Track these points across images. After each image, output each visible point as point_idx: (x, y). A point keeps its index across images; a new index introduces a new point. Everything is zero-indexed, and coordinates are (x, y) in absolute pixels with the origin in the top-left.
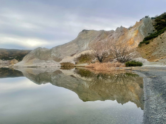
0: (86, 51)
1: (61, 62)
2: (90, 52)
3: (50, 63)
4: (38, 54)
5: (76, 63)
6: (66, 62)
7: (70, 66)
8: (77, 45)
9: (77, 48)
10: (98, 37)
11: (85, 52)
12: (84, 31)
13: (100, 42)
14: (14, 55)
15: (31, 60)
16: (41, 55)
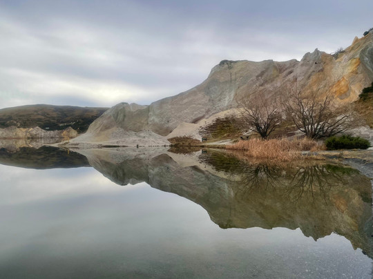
0: (229, 111)
1: (171, 136)
2: (238, 112)
3: (146, 139)
4: (121, 117)
5: (205, 139)
6: (182, 135)
7: (190, 146)
8: (207, 98)
9: (206, 104)
10: (257, 77)
11: (225, 112)
12: (223, 63)
13: (261, 88)
14: (68, 118)
15: (106, 132)
16: (126, 119)
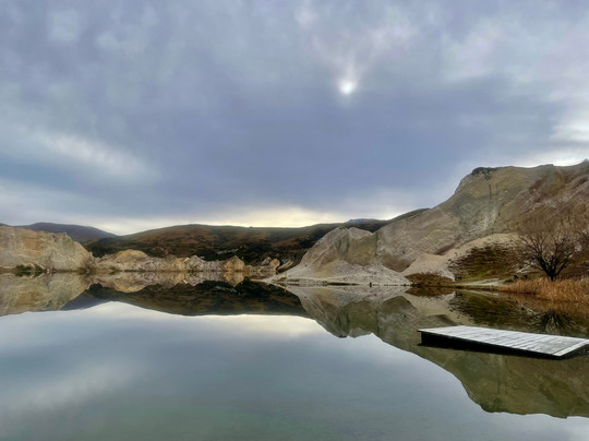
0: (489, 237)
1: (408, 272)
2: (503, 239)
3: (378, 275)
4: (344, 247)
5: (459, 278)
6: (425, 271)
7: (439, 287)
8: (457, 220)
9: (455, 229)
10: (531, 189)
11: (485, 239)
12: (477, 171)
13: (538, 205)
14: (228, 244)
15: (328, 265)
16: (350, 250)
